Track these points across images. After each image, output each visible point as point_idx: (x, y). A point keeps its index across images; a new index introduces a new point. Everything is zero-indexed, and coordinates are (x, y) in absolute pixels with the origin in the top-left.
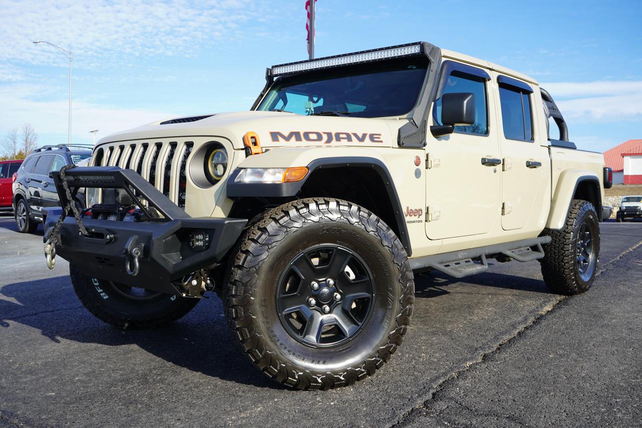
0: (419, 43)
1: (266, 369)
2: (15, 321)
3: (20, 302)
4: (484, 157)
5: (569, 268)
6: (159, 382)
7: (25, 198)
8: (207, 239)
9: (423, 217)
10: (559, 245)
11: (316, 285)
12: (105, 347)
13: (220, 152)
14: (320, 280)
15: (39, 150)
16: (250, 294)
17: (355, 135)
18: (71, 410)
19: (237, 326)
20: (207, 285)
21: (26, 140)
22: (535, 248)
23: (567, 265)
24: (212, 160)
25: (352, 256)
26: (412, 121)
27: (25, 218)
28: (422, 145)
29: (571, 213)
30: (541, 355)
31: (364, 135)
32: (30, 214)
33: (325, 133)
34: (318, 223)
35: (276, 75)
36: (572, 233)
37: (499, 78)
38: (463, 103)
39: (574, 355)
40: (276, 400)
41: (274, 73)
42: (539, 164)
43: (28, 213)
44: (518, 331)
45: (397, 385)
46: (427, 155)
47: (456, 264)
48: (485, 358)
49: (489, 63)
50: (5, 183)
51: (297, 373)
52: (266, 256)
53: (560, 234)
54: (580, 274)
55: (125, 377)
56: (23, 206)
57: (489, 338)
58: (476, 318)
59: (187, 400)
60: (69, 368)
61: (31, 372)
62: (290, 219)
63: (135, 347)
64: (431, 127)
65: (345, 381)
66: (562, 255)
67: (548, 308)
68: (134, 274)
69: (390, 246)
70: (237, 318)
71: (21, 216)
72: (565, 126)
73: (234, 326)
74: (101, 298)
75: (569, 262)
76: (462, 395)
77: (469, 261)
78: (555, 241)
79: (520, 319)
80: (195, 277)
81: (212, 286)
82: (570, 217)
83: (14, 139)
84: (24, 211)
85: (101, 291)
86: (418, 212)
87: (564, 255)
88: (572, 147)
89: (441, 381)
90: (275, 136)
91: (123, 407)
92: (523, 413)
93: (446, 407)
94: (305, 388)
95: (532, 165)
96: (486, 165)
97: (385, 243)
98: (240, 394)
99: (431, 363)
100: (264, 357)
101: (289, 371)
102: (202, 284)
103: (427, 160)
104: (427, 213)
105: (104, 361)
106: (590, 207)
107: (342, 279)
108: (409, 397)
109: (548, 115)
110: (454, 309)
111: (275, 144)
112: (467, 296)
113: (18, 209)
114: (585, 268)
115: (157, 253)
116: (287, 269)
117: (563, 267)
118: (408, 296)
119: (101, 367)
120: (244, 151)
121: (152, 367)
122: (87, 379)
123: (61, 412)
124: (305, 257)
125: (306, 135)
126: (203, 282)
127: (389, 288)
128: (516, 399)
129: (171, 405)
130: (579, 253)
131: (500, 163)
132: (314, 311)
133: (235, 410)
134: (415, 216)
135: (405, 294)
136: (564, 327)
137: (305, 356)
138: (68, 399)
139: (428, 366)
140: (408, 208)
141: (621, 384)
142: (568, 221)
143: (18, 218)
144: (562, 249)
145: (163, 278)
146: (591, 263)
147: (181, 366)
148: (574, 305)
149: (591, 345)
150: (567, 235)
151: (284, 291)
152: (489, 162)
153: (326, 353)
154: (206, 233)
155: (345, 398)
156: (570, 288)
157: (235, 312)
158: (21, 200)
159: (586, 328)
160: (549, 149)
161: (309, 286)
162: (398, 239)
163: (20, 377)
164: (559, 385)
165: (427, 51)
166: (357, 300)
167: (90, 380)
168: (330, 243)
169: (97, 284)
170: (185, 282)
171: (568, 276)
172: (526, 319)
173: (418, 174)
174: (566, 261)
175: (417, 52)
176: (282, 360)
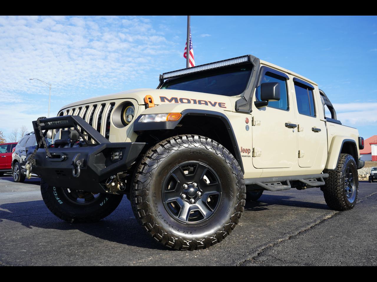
0: (247, 56)
1: (155, 236)
2: (6, 219)
3: (10, 211)
4: (287, 122)
5: (340, 193)
6: (90, 246)
7: (19, 161)
8: (121, 154)
9: (251, 154)
10: (334, 180)
11: (186, 186)
12: (59, 231)
13: (130, 108)
14: (189, 183)
15: (29, 134)
16: (146, 189)
17: (210, 102)
18: (35, 258)
19: (138, 209)
20: (121, 186)
21: (23, 135)
22: (319, 180)
23: (339, 191)
24: (126, 112)
25: (208, 169)
26: (243, 97)
27: (18, 173)
28: (249, 112)
29: (340, 161)
30: (325, 236)
31: (215, 103)
32: (21, 171)
33: (192, 100)
34: (187, 148)
35: (165, 79)
36: (341, 172)
37: (294, 79)
38: (273, 88)
39: (345, 236)
40: (161, 255)
41: (164, 77)
42: (320, 130)
43: (20, 170)
44: (310, 226)
45: (236, 249)
46: (253, 118)
47: (271, 184)
48: (290, 238)
49: (288, 70)
50: (8, 155)
51: (174, 238)
52: (156, 167)
53: (334, 173)
54: (347, 198)
55: (69, 244)
56: (17, 166)
57: (293, 229)
58: (285, 220)
59: (106, 254)
60: (36, 239)
61: (13, 241)
62: (171, 145)
63: (77, 231)
64: (255, 102)
65: (204, 245)
66: (336, 185)
67: (329, 216)
68: (77, 176)
69: (231, 163)
70: (138, 203)
71: (16, 172)
72: (334, 111)
73: (136, 208)
74: (58, 203)
75: (340, 190)
76: (276, 254)
77: (279, 184)
78: (332, 177)
79: (312, 221)
80: (114, 181)
81: (124, 187)
82: (340, 163)
83: (15, 134)
84: (18, 169)
85: (59, 199)
86: (247, 151)
87: (337, 185)
88: (339, 123)
89: (263, 248)
90: (163, 99)
91: (67, 257)
92: (314, 262)
93: (266, 259)
94: (179, 249)
95: (316, 130)
96: (288, 127)
97: (228, 161)
98: (139, 252)
99: (257, 239)
100: (154, 228)
101: (169, 237)
102: (118, 186)
103: (253, 121)
104: (253, 152)
105: (58, 237)
106: (352, 158)
107: (202, 183)
108: (243, 254)
109: (324, 104)
110: (272, 216)
111: (163, 103)
112: (279, 210)
113: (14, 168)
114: (350, 194)
115: (91, 163)
116: (168, 175)
117: (337, 193)
118: (242, 194)
119: (56, 239)
120: (144, 106)
121: (87, 239)
122: (46, 244)
123: (29, 259)
124: (180, 168)
125: (181, 100)
126: (118, 185)
127: (231, 189)
128: (310, 256)
129: (96, 256)
130: (346, 185)
131: (296, 127)
132: (185, 202)
133: (135, 259)
134: (246, 153)
135: (240, 192)
136: (338, 224)
137: (179, 229)
138: (34, 253)
139: (255, 240)
140: (242, 147)
141: (375, 250)
142: (338, 165)
143: (14, 174)
144: (336, 182)
145: (94, 180)
146: (354, 192)
147: (104, 239)
148: (344, 215)
149: (356, 232)
150: (338, 173)
151: (167, 189)
152: (290, 126)
153: (192, 227)
154: (121, 151)
155: (204, 254)
156: (342, 206)
157: (137, 200)
158: (17, 163)
159: (352, 225)
160: (325, 123)
161: (182, 187)
162: (235, 159)
163: (6, 243)
164: (336, 250)
165: (252, 60)
166: (211, 197)
167: (48, 245)
168: (195, 161)
169: (56, 195)
170: (108, 183)
171: (340, 198)
172: (315, 221)
173: (247, 128)
174: (338, 189)
175: (246, 60)
176: (165, 230)
